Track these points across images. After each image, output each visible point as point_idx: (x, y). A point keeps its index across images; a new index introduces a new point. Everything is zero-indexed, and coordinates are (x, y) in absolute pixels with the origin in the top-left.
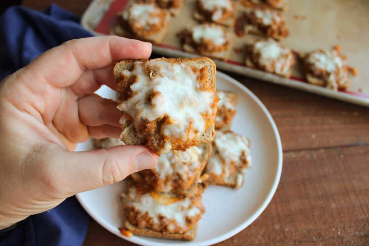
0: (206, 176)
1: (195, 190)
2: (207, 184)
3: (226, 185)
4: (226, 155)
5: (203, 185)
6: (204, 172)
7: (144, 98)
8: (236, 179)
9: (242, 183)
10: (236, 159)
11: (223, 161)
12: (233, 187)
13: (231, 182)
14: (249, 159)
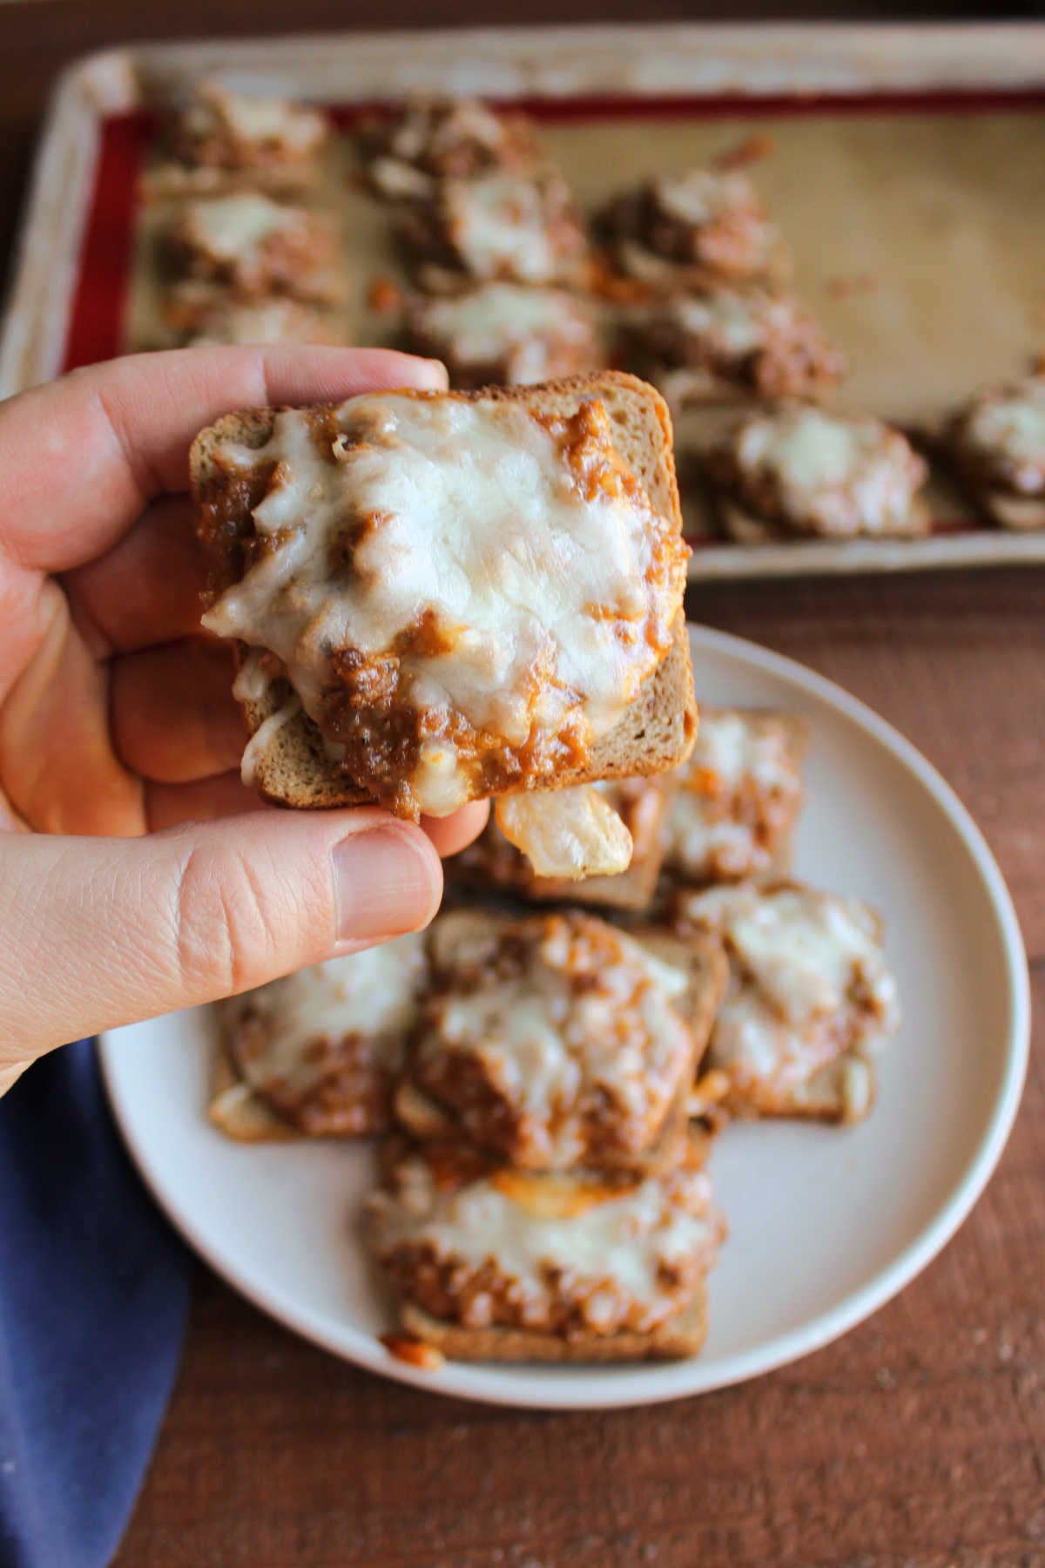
0: (718, 1084)
1: (678, 1149)
2: (721, 1118)
3: (800, 1115)
4: (785, 984)
5: (705, 1125)
6: (705, 1065)
7: (320, 557)
8: (839, 1084)
9: (872, 1100)
10: (831, 997)
11: (774, 1011)
12: (833, 1118)
13: (822, 1098)
14: (885, 991)
